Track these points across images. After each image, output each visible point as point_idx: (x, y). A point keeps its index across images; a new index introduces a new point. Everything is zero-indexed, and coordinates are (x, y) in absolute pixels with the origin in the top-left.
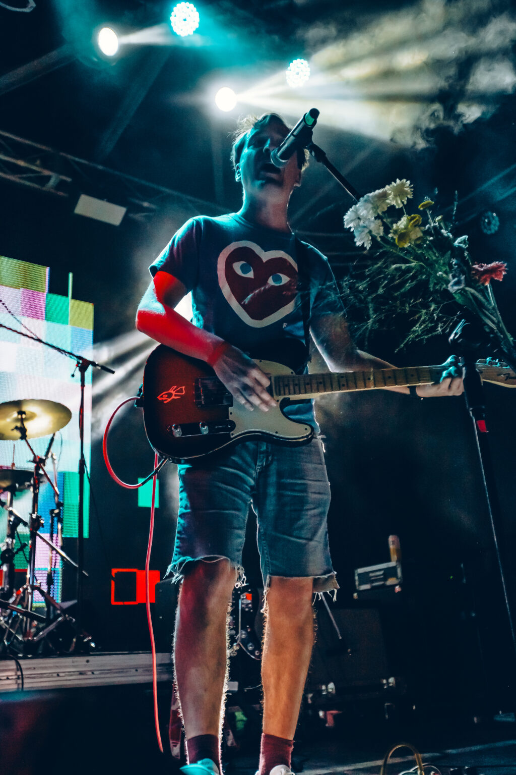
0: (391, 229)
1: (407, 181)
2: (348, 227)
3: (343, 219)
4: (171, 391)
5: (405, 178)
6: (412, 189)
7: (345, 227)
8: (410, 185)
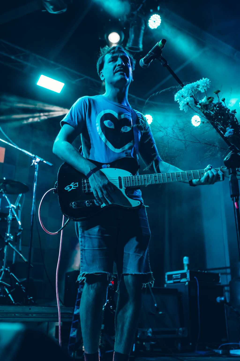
0: (198, 103)
1: (208, 79)
2: (176, 100)
3: (174, 96)
4: (71, 185)
5: (207, 78)
6: (210, 84)
7: (175, 100)
8: (209, 81)
